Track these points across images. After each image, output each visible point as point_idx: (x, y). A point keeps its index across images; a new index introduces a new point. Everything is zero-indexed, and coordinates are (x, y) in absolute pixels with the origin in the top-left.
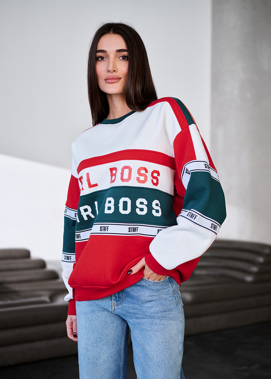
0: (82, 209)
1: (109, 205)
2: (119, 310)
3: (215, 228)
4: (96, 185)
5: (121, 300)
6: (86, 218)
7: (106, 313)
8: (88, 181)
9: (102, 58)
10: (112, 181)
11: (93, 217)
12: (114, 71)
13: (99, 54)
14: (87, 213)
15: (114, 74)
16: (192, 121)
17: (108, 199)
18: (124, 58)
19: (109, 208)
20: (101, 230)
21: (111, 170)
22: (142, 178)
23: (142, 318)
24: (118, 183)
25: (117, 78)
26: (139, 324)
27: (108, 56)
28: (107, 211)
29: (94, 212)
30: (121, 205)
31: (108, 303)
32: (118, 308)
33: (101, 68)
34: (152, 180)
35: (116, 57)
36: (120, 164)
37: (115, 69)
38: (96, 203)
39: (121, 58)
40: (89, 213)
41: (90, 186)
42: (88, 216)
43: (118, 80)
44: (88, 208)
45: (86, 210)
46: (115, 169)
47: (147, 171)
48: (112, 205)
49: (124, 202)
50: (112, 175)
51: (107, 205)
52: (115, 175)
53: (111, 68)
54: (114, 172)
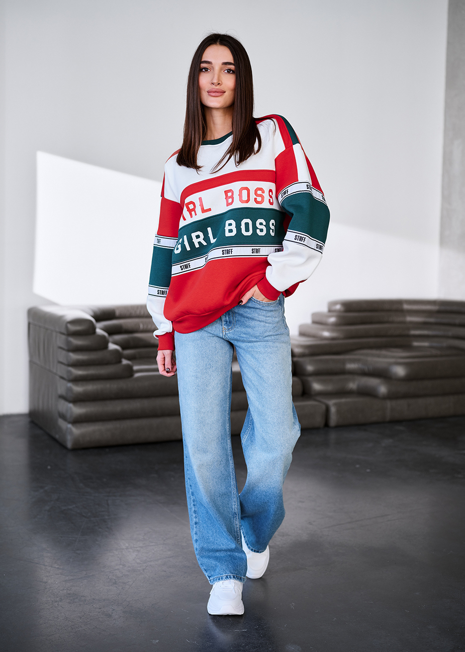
0: (194, 235)
1: (230, 227)
2: (230, 334)
3: (321, 248)
4: (210, 210)
5: (232, 325)
6: (197, 246)
7: (216, 339)
8: (202, 205)
9: (206, 69)
10: (228, 204)
11: (205, 244)
12: (219, 84)
13: (203, 65)
14: (199, 240)
15: (218, 87)
16: (297, 141)
17: (228, 222)
18: (229, 71)
19: (231, 231)
20: (223, 254)
21: (226, 192)
22: (259, 199)
23: (255, 342)
24: (237, 204)
25: (221, 91)
26: (252, 347)
27: (213, 68)
28: (227, 234)
29: (206, 238)
30: (243, 227)
31: (217, 328)
32: (230, 333)
33: (205, 80)
34: (270, 200)
35: (221, 69)
36: (236, 186)
37: (220, 82)
38: (209, 229)
39: (226, 71)
40: (201, 239)
41: (204, 211)
42: (200, 243)
43: (222, 94)
44: (201, 234)
45: (198, 237)
46: (230, 191)
47: (263, 192)
48: (233, 227)
49: (245, 223)
50: (227, 198)
51: (227, 228)
52: (232, 197)
53: (215, 81)
54: (230, 194)
